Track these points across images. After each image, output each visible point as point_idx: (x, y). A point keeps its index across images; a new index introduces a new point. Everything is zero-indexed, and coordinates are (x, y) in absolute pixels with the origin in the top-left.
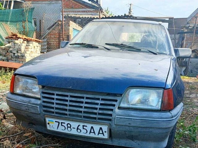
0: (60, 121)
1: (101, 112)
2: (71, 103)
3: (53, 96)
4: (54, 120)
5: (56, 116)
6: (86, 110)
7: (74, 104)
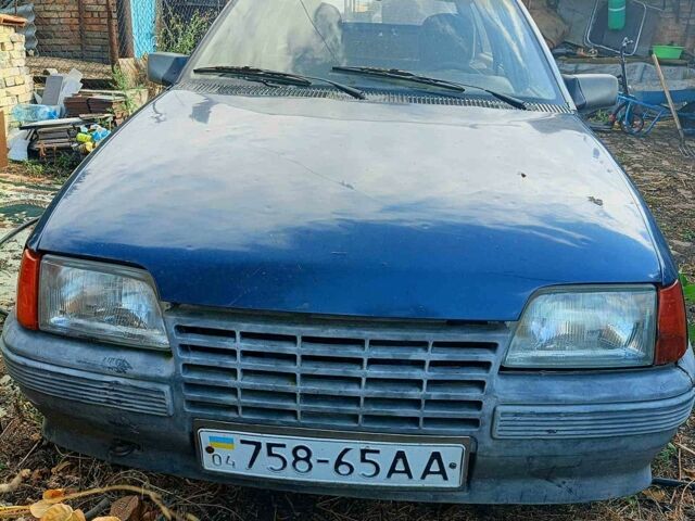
0: (264, 439)
1: (435, 394)
2: (310, 368)
3: (228, 344)
4: (237, 436)
5: (245, 421)
6: (375, 391)
7: (323, 370)
